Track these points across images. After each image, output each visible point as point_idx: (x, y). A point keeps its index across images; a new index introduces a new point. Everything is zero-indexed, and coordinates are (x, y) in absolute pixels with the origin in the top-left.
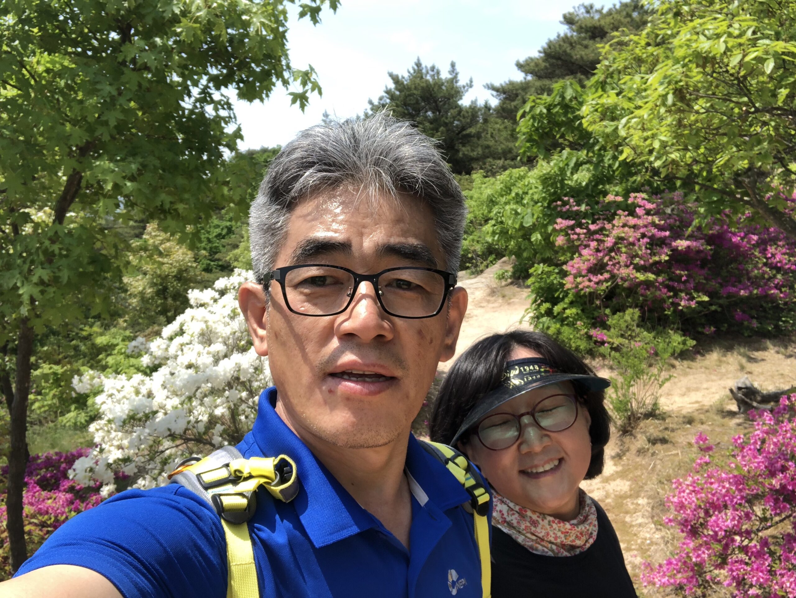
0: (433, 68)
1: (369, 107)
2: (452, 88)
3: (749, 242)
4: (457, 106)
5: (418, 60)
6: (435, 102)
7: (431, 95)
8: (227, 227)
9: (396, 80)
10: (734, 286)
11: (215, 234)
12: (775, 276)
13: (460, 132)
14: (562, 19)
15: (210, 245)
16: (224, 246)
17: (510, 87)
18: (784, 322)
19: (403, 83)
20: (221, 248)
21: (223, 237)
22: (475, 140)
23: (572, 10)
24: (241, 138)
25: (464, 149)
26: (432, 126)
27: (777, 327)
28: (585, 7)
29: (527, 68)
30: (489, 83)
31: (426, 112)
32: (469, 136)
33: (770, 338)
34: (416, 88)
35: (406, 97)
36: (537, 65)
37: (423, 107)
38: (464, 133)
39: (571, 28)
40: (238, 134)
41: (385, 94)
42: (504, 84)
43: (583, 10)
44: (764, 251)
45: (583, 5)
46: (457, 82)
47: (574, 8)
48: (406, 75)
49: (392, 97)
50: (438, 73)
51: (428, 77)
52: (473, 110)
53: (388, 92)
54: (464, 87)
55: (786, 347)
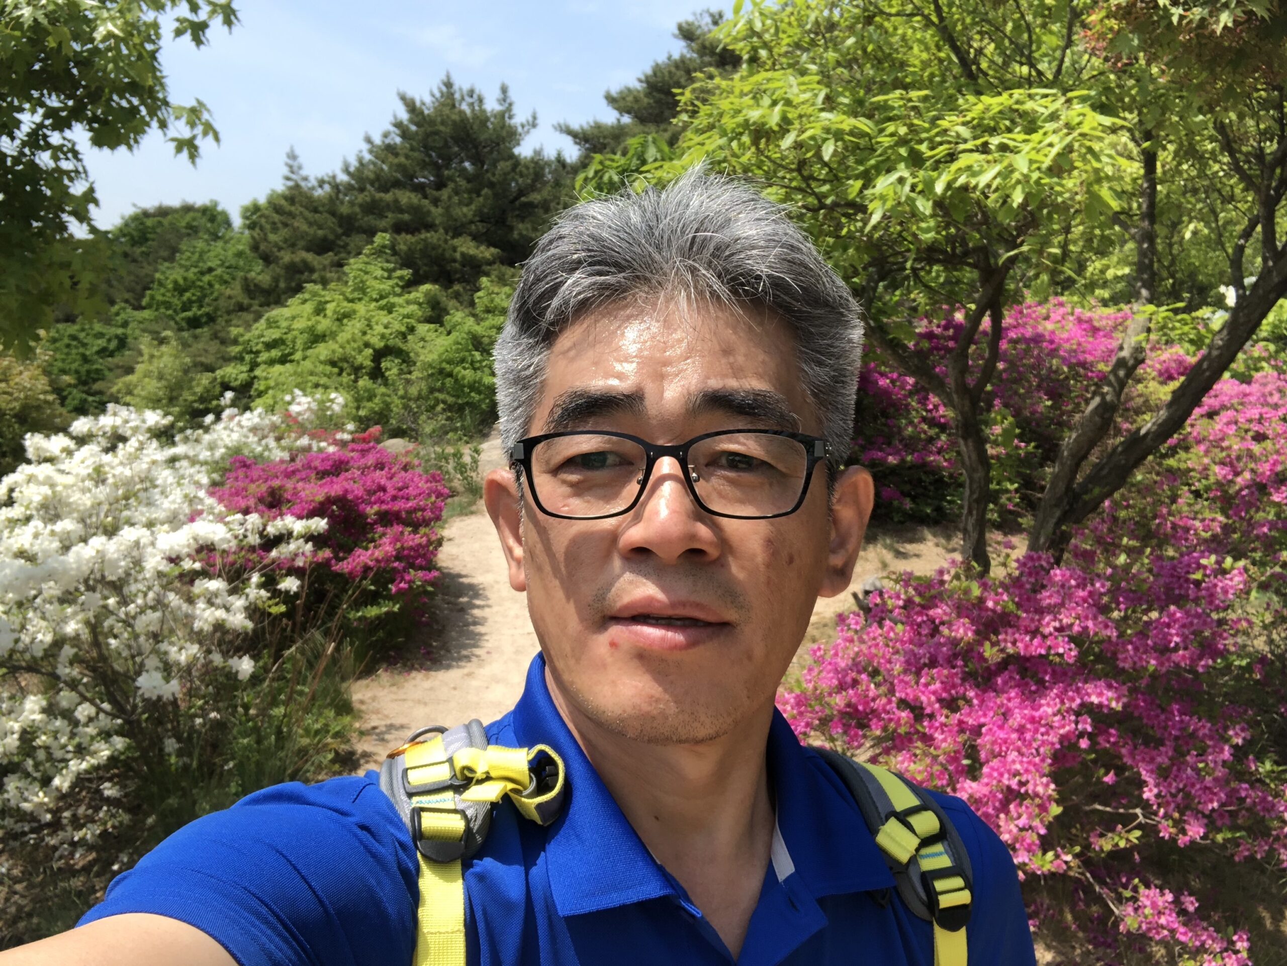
0: (471, 93)
1: (365, 147)
2: (503, 126)
3: (902, 387)
4: (512, 156)
5: (448, 77)
6: (476, 147)
7: (468, 135)
8: (117, 337)
9: (411, 106)
10: (881, 450)
11: (95, 349)
12: (938, 437)
13: (517, 198)
14: (677, 32)
15: (86, 367)
16: (110, 370)
17: (596, 132)
18: (949, 502)
19: (422, 113)
20: (106, 373)
21: (112, 355)
22: (540, 211)
23: (691, 19)
24: (96, 202)
25: (521, 226)
26: (469, 186)
27: (939, 509)
28: (712, 15)
29: (622, 104)
30: (562, 122)
31: (462, 161)
32: (531, 205)
33: (928, 526)
34: (443, 123)
35: (427, 135)
36: (636, 100)
37: (457, 155)
38: (523, 199)
39: (689, 46)
40: (90, 196)
41: (392, 129)
42: (586, 126)
43: (708, 20)
44: (923, 401)
45: (708, 11)
46: (510, 117)
47: (694, 14)
48: (428, 99)
49: (405, 133)
50: (481, 100)
51: (464, 107)
52: (537, 166)
53: (398, 125)
54: (523, 126)
55: (949, 538)
